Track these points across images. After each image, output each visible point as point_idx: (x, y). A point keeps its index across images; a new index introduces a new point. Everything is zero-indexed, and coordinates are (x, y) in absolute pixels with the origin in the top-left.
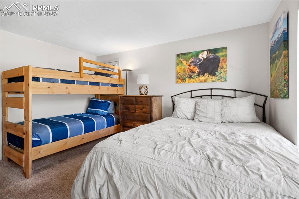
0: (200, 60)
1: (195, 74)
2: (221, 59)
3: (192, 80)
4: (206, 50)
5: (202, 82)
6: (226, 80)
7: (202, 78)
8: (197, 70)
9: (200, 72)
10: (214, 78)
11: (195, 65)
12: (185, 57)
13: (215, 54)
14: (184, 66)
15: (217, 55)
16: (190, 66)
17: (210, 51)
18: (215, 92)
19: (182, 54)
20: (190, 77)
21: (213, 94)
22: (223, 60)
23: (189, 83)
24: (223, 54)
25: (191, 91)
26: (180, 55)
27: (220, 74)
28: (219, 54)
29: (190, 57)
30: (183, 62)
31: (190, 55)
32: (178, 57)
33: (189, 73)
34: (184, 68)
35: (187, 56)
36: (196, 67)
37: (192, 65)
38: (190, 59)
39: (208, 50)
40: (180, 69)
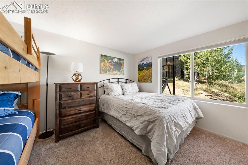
0: (114, 62)
1: (112, 69)
2: (122, 64)
3: (110, 73)
4: (116, 58)
5: (114, 74)
6: (124, 75)
7: (115, 72)
8: (112, 67)
9: (114, 69)
10: (120, 73)
11: (112, 64)
12: (106, 58)
13: (120, 61)
14: (106, 63)
15: (121, 62)
16: (109, 64)
17: (118, 59)
18: (120, 80)
19: (105, 56)
20: (109, 71)
21: (119, 81)
22: (123, 65)
23: (108, 74)
24: (123, 62)
25: (109, 79)
26: (104, 56)
27: (122, 71)
28: (122, 62)
29: (109, 59)
30: (105, 61)
31: (109, 58)
32: (102, 57)
33: (109, 68)
34: (106, 65)
35: (107, 58)
36: (112, 66)
37: (110, 64)
38: (109, 60)
39: (118, 58)
40: (104, 65)
